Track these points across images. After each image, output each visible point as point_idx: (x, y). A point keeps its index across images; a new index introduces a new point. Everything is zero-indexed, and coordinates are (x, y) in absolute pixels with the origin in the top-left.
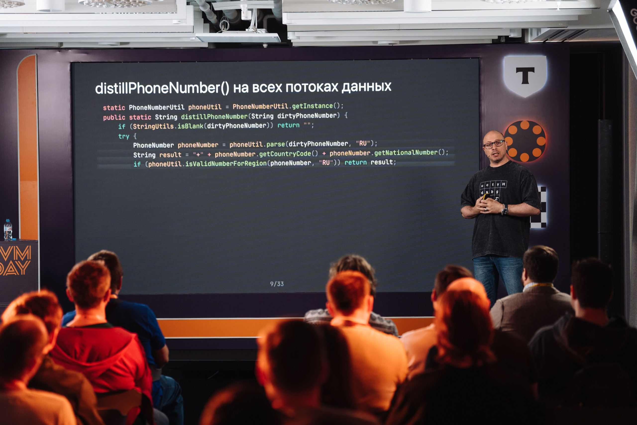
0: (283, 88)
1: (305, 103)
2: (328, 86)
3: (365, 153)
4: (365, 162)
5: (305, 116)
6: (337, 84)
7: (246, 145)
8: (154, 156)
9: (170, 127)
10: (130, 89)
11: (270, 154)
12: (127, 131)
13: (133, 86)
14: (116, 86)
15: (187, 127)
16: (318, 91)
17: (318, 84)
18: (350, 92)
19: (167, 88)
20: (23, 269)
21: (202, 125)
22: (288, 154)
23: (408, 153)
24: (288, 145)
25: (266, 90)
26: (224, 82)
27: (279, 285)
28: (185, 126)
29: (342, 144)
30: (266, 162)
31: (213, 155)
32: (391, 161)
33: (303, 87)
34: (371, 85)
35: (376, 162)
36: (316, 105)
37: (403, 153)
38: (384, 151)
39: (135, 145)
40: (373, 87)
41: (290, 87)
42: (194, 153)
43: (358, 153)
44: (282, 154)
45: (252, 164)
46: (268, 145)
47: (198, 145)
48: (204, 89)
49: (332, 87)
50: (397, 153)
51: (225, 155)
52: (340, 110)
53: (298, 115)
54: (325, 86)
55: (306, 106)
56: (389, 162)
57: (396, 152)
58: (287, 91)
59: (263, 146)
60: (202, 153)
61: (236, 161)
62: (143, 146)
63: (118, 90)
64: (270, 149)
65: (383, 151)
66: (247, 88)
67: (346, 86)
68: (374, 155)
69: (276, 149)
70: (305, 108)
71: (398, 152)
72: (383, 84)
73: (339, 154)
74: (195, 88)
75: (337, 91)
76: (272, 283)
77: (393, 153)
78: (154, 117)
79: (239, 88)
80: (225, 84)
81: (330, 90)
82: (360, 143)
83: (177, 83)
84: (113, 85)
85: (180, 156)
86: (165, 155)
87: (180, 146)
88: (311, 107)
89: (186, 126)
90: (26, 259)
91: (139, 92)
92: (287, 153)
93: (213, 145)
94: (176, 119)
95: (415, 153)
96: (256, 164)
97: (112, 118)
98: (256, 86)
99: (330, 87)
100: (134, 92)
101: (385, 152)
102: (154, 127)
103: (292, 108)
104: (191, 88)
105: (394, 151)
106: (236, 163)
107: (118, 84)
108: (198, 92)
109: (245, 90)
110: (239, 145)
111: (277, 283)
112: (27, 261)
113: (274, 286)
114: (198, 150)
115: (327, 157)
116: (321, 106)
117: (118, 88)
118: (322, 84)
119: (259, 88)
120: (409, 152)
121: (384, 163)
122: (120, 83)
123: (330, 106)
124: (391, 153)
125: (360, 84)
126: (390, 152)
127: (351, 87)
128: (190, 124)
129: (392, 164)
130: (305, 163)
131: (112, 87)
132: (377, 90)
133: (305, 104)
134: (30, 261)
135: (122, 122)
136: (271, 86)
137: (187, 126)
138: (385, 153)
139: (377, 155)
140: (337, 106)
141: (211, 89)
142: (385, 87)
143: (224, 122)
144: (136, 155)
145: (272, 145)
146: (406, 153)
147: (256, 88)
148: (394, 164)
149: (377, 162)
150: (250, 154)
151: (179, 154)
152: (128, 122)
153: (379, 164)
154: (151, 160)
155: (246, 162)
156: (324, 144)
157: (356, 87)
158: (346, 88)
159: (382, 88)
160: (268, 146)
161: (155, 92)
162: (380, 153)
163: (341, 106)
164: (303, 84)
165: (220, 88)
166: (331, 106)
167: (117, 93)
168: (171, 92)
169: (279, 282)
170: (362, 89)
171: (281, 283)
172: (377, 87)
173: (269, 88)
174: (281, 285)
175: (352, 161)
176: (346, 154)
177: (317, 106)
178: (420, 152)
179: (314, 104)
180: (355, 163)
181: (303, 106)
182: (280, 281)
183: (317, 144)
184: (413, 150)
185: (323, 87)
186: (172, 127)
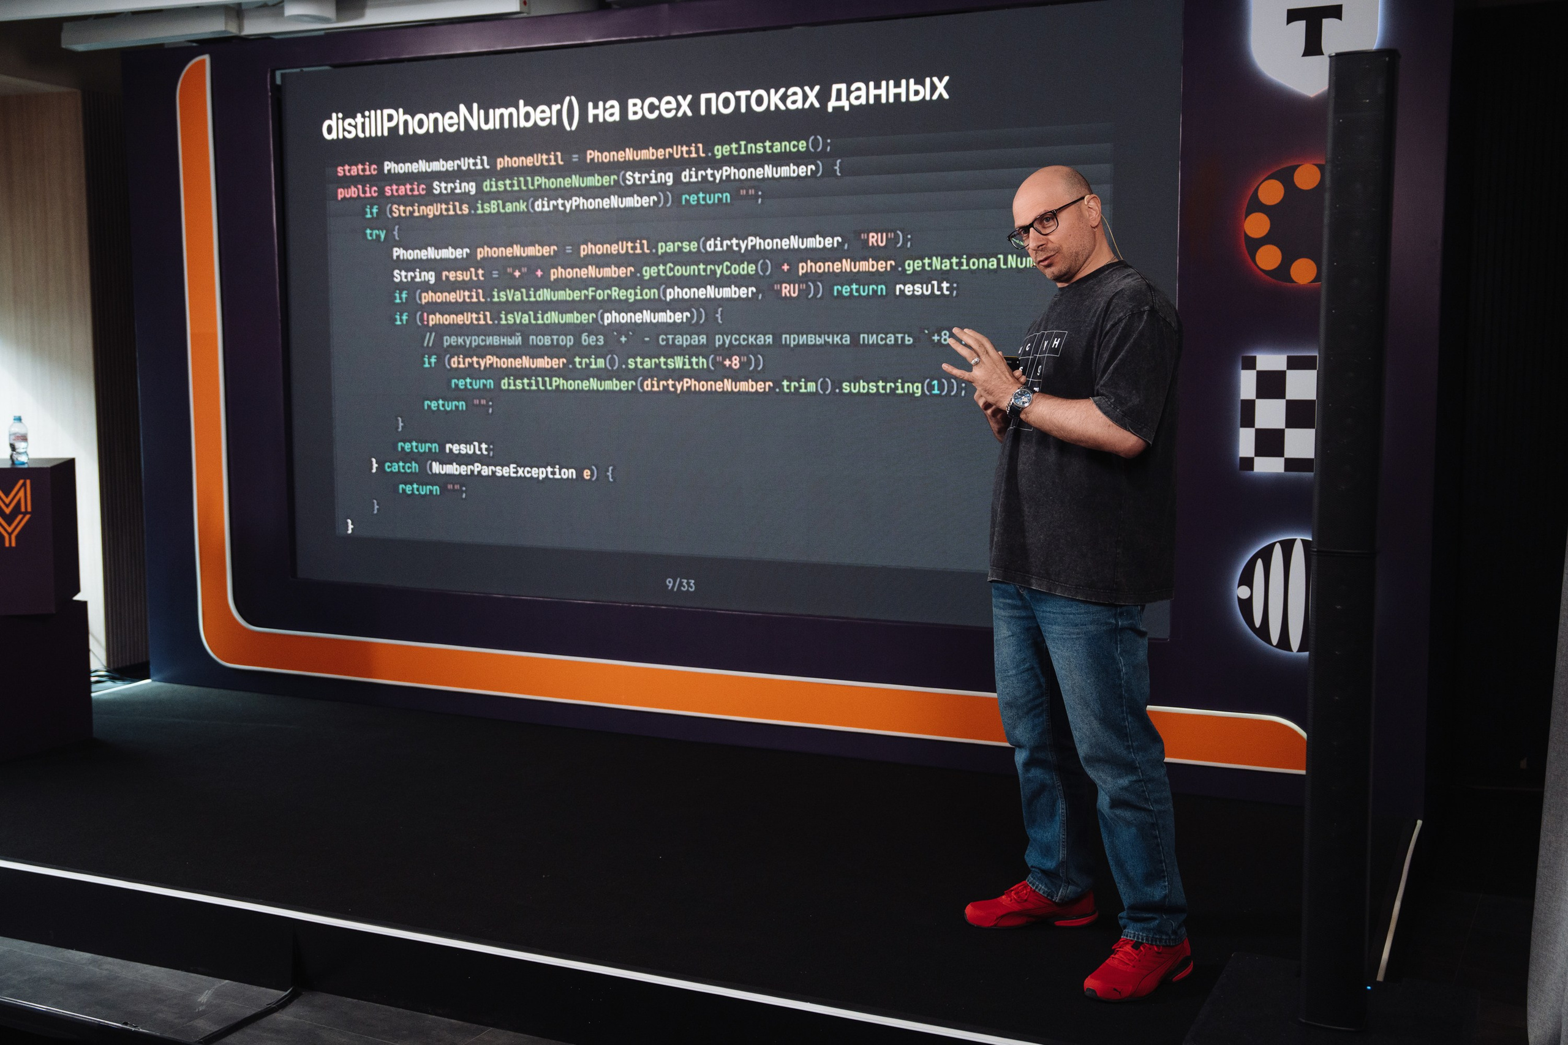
0: (694, 105)
1: (743, 140)
2: (795, 94)
3: (881, 266)
4: (881, 289)
5: (743, 174)
6: (817, 88)
7: (614, 249)
8: (430, 277)
9: (461, 209)
10: (387, 125)
11: (664, 271)
12: (381, 221)
13: (390, 118)
14: (359, 119)
15: (494, 209)
16: (772, 108)
17: (772, 91)
18: (847, 109)
19: (455, 120)
20: (10, 534)
21: (525, 204)
22: (705, 270)
23: (988, 262)
24: (705, 248)
25: (656, 113)
26: (567, 99)
27: (684, 587)
28: (490, 207)
29: (829, 242)
30: (656, 291)
31: (546, 274)
32: (945, 285)
33: (738, 99)
34: (897, 85)
35: (908, 289)
36: (768, 144)
37: (976, 264)
38: (929, 259)
39: (398, 252)
40: (902, 90)
41: (708, 101)
42: (509, 270)
43: (864, 266)
44: (691, 270)
45: (627, 296)
46: (663, 248)
47: (517, 250)
48: (527, 117)
49: (805, 97)
50: (960, 264)
51: (571, 273)
52: (822, 155)
53: (728, 171)
54: (789, 96)
55: (746, 150)
56: (940, 289)
57: (958, 260)
58: (703, 112)
59: (651, 251)
60: (524, 270)
61: (594, 289)
62: (411, 255)
63: (363, 131)
64: (665, 258)
65: (927, 258)
66: (617, 110)
67: (839, 91)
68: (904, 270)
69: (680, 258)
70: (743, 152)
71: (964, 261)
72: (928, 80)
73: (820, 268)
74: (511, 115)
75: (817, 105)
76: (670, 582)
77: (951, 264)
78: (430, 188)
79: (600, 111)
80: (570, 102)
81: (799, 105)
82: (871, 240)
83: (475, 106)
84: (354, 117)
85: (481, 278)
86: (452, 275)
87: (482, 253)
88: (756, 149)
89: (492, 206)
90: (17, 510)
91: (401, 132)
92: (702, 266)
93: (546, 251)
94: (473, 192)
95: (1006, 263)
96: (636, 294)
97: (353, 192)
98: (635, 105)
99: (799, 97)
100: (393, 130)
101: (930, 261)
102: (431, 211)
103: (714, 155)
104: (502, 116)
105: (954, 258)
106: (594, 294)
107: (364, 116)
108: (515, 125)
109: (612, 115)
110: (600, 249)
111: (681, 584)
112: (20, 517)
113: (675, 589)
114: (517, 262)
115: (792, 277)
116: (779, 147)
117: (363, 124)
118: (782, 90)
119: (642, 108)
120: (991, 260)
121: (927, 290)
122: (367, 113)
123: (800, 146)
124: (946, 265)
125: (872, 84)
126: (944, 261)
127: (849, 92)
128: (500, 202)
129: (948, 293)
130: (743, 292)
131: (354, 124)
132: (913, 98)
133: (743, 143)
134: (28, 516)
135: (372, 201)
136: (668, 103)
137: (495, 206)
138: (930, 265)
139: (910, 271)
140: (815, 144)
141: (542, 116)
142: (934, 88)
143: (567, 193)
144: (399, 276)
145: (671, 247)
146: (983, 263)
147: (637, 109)
148: (951, 293)
149: (911, 289)
150: (623, 272)
151: (480, 272)
152: (382, 200)
153: (916, 293)
154: (426, 287)
155: (615, 291)
156: (785, 244)
157: (862, 94)
158: (839, 98)
159: (925, 93)
160: (660, 252)
161: (431, 131)
162: (917, 265)
163: (825, 145)
164: (738, 93)
165: (559, 112)
166: (802, 145)
167: (361, 135)
168: (462, 129)
169: (685, 581)
170: (878, 97)
171: (688, 583)
172: (914, 91)
173: (663, 107)
174: (690, 589)
175: (850, 287)
176: (836, 267)
177: (771, 148)
178: (1019, 259)
179: (763, 142)
180: (858, 290)
181: (738, 149)
182: (688, 579)
183: (769, 244)
184: (1001, 257)
185: (784, 98)
186: (466, 209)
